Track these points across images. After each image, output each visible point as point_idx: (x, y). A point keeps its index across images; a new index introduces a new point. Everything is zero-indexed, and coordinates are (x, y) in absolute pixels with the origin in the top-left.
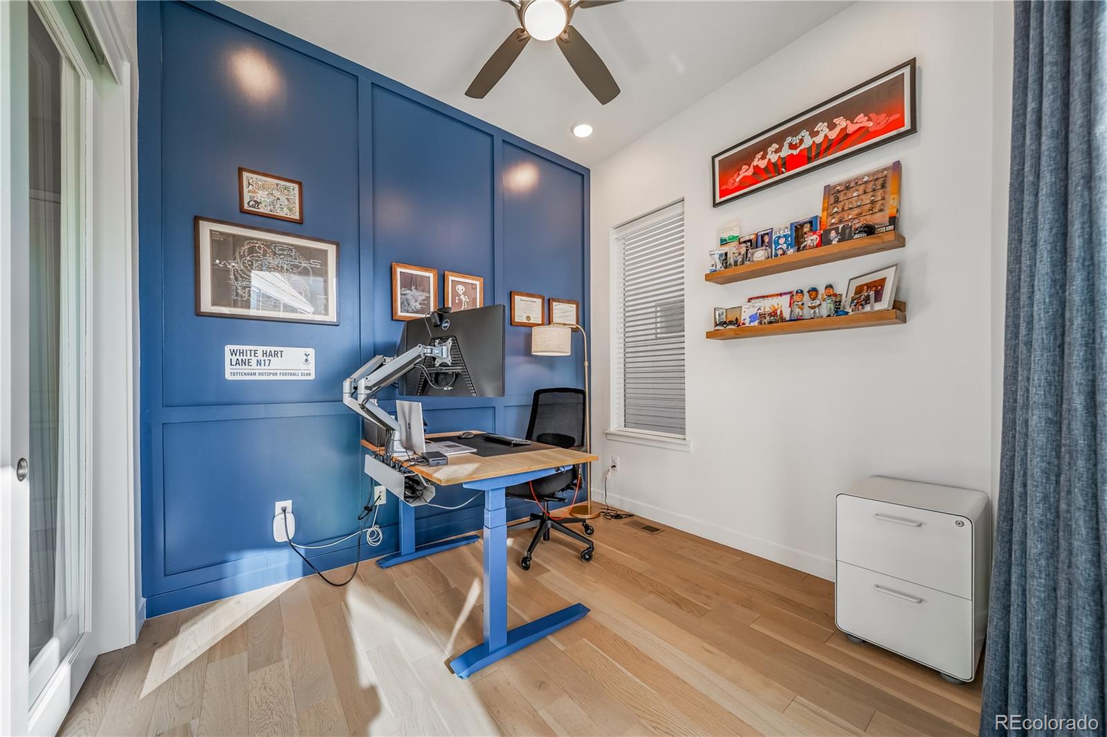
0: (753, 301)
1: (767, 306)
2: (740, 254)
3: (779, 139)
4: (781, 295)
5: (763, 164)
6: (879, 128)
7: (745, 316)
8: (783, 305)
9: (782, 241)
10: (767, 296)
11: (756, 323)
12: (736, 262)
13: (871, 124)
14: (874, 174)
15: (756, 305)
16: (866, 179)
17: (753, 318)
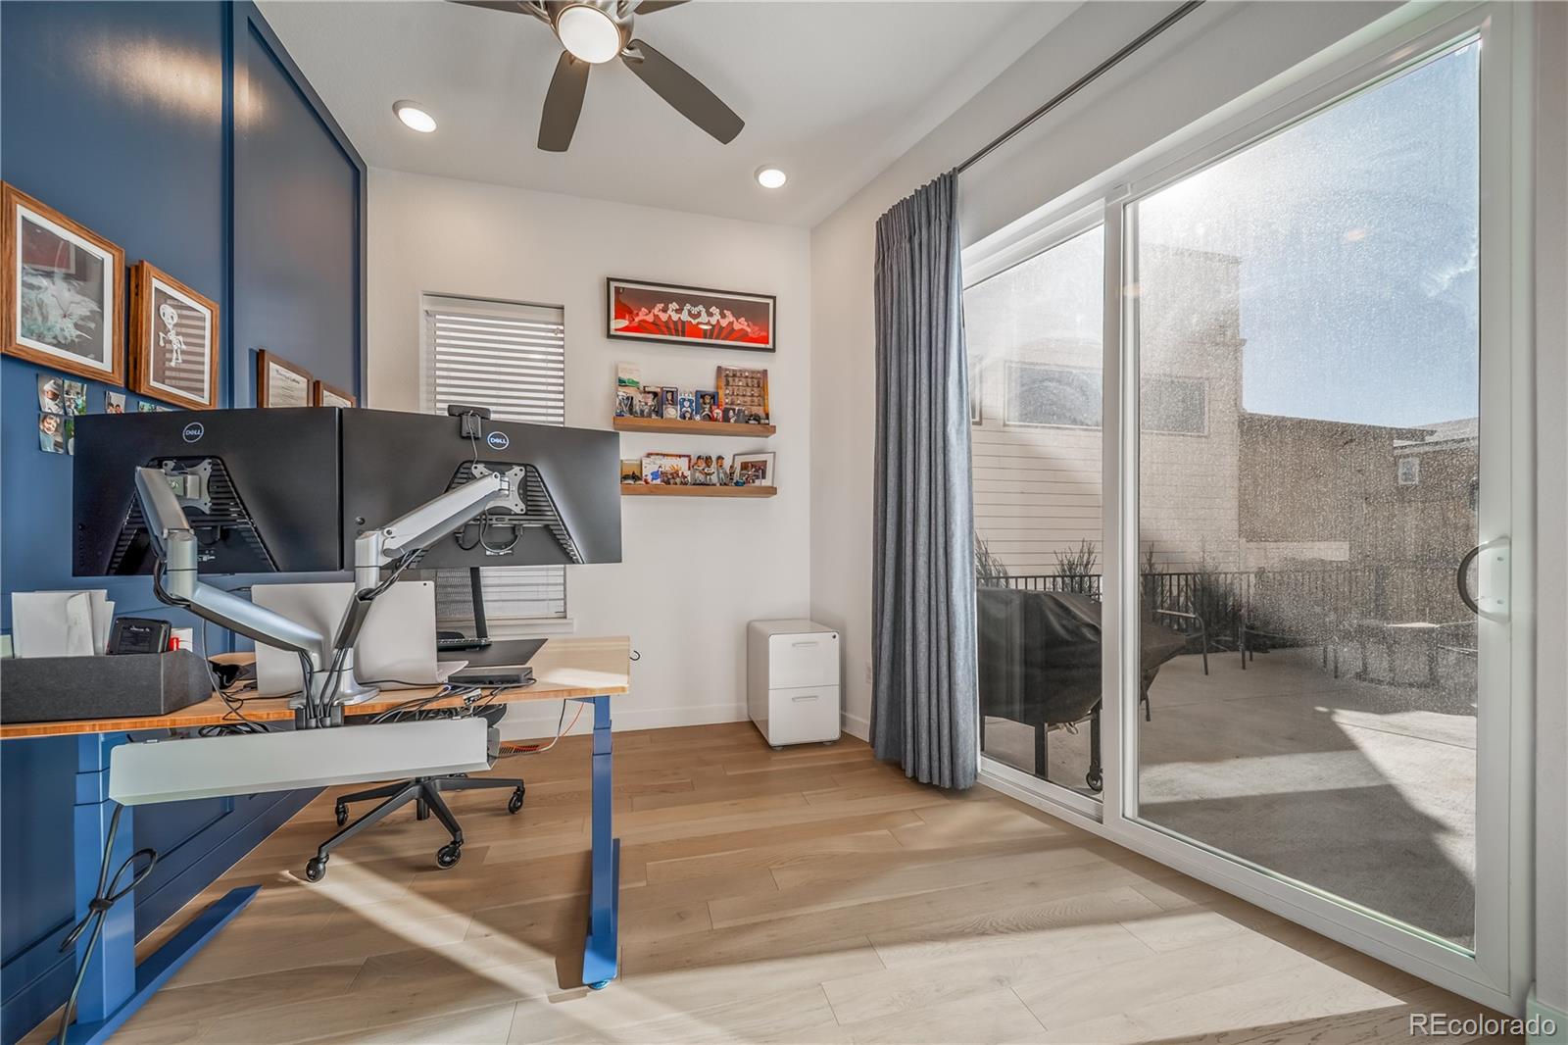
0: (652, 457)
1: (668, 464)
2: (646, 404)
3: (682, 300)
4: (680, 456)
5: (664, 317)
6: (753, 336)
7: (648, 471)
8: (682, 465)
9: (687, 404)
10: (667, 455)
11: (658, 481)
12: (642, 411)
13: (749, 330)
14: (753, 372)
15: (657, 462)
16: (747, 374)
17: (655, 475)
